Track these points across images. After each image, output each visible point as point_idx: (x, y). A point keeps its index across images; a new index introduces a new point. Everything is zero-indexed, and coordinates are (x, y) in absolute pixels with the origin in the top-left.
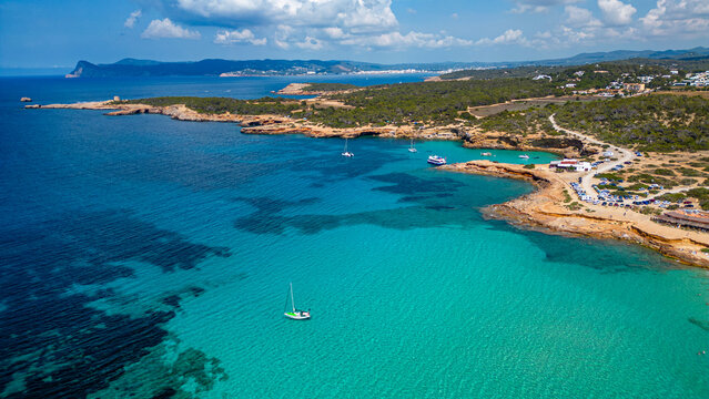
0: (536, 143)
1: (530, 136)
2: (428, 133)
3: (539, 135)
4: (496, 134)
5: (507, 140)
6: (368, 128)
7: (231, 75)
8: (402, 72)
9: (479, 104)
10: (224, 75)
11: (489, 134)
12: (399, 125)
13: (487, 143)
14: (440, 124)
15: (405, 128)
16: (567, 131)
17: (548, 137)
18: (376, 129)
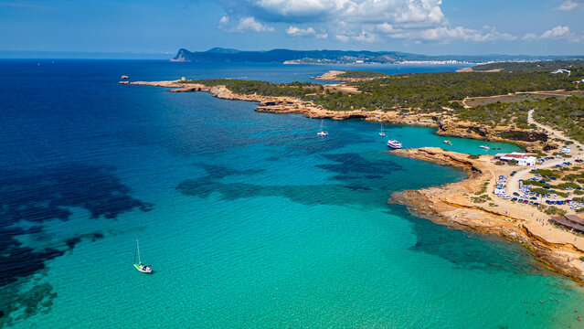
0: (503, 134)
1: (499, 128)
2: (410, 119)
3: (508, 128)
4: (468, 123)
5: (477, 130)
6: (357, 112)
7: (292, 62)
8: (443, 63)
9: (479, 95)
10: (286, 62)
11: (461, 123)
12: (385, 111)
13: (457, 131)
14: (425, 112)
15: (391, 114)
16: (538, 125)
17: (516, 129)
18: (364, 113)
